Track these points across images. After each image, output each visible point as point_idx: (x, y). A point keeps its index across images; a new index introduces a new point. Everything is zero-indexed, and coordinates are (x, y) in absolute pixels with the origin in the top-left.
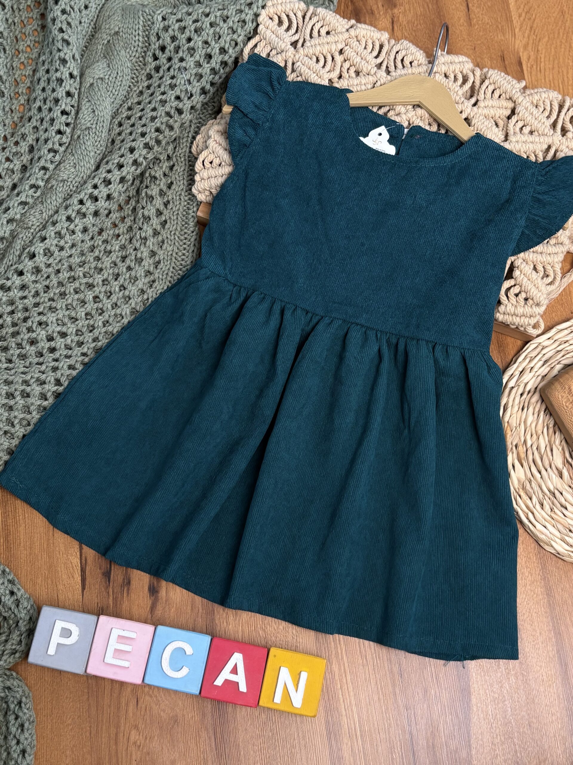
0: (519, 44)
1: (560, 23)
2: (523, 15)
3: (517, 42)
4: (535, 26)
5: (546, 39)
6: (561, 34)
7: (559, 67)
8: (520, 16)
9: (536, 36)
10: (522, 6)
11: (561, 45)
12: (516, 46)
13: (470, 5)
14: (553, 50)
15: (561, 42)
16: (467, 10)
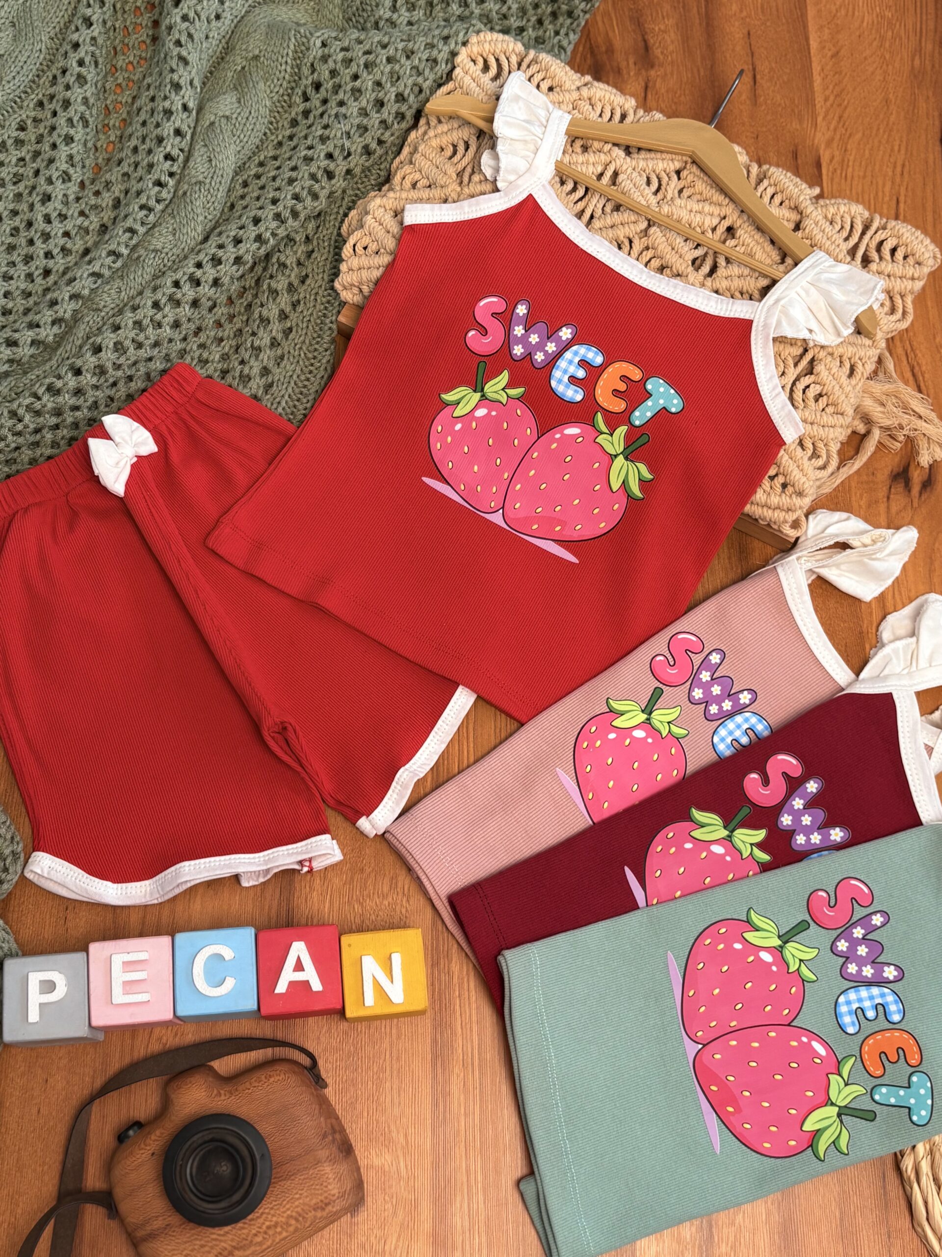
0: (820, 138)
1: (881, 116)
2: (832, 98)
3: (819, 135)
4: (846, 115)
5: (859, 135)
6: (881, 131)
8: (826, 99)
9: (846, 130)
10: (831, 87)
11: (879, 147)
12: (816, 141)
13: (758, 77)
14: (867, 152)
15: (880, 142)
16: (752, 83)
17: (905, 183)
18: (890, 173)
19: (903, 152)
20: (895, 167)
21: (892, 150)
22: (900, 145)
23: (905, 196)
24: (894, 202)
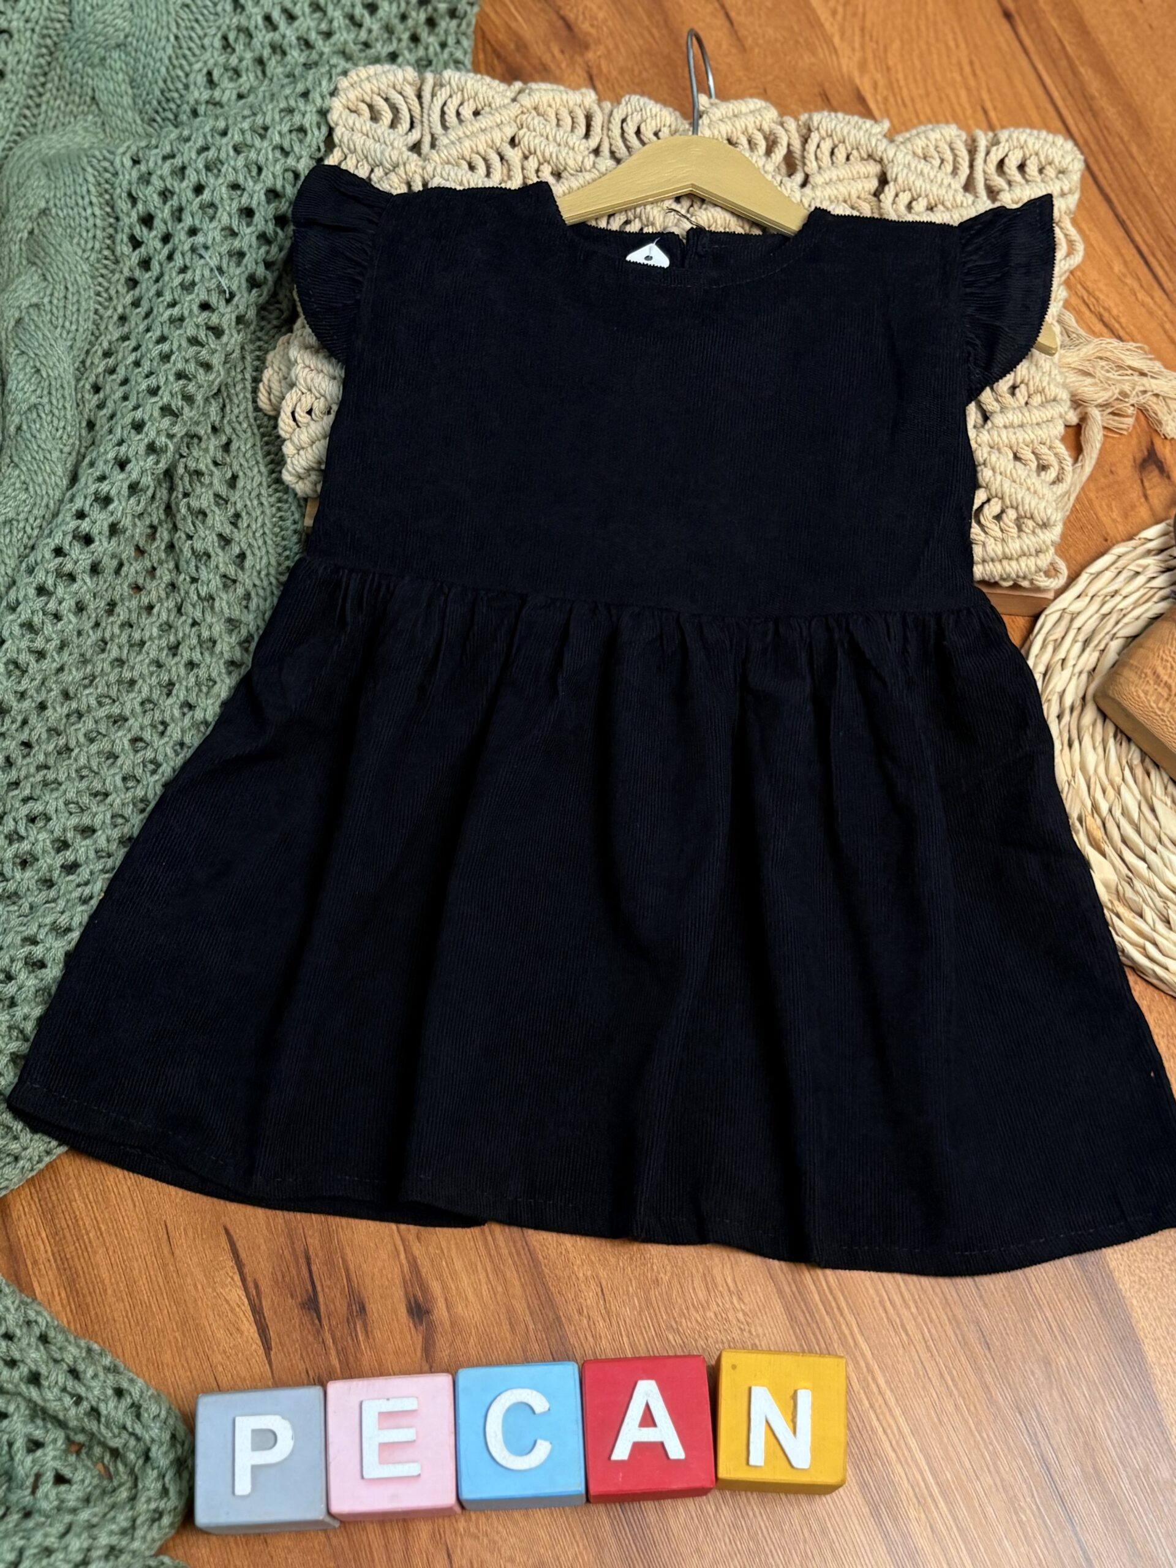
0: (848, 63)
1: (915, 10)
2: (840, 10)
3: (844, 62)
4: (868, 24)
5: (896, 45)
6: (923, 28)
7: (937, 90)
8: (834, 13)
9: (877, 43)
11: (929, 49)
12: (845, 70)
13: (733, 15)
14: (917, 62)
15: (928, 43)
16: (728, 24)
17: (984, 85)
18: (959, 79)
19: (963, 46)
20: (961, 69)
21: (948, 48)
22: (955, 40)
23: (992, 100)
24: (980, 113)
